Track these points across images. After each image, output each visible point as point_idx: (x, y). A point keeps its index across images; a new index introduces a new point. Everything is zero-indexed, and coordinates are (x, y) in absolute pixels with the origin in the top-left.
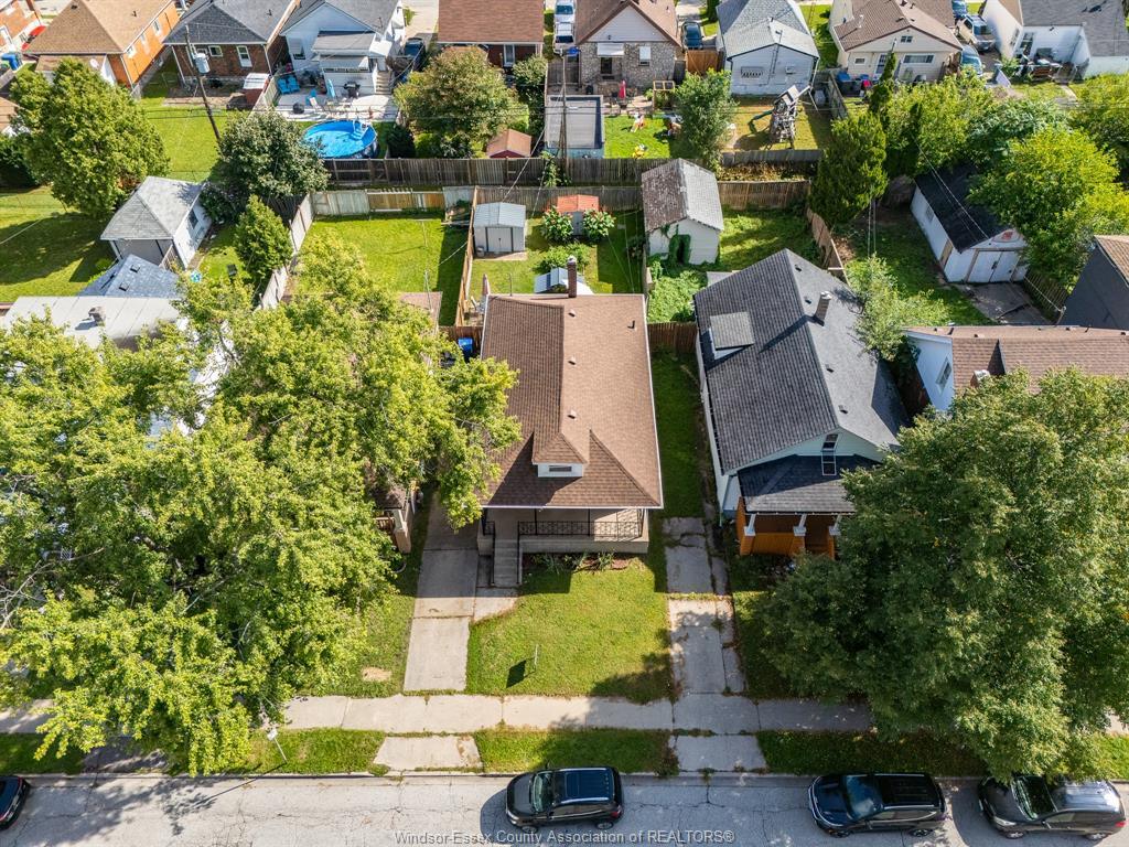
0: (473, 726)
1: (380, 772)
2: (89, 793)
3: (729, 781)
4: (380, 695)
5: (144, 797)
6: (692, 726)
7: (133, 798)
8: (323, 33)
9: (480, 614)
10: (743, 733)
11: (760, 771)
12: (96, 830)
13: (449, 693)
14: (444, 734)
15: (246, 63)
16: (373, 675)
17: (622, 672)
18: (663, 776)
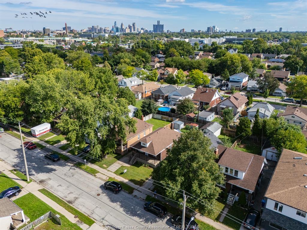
0: (110, 176)
1: (95, 176)
2: (65, 163)
3: (138, 198)
4: (103, 168)
5: (69, 166)
6: (139, 190)
7: (68, 165)
8: (174, 95)
9: (124, 165)
10: (146, 194)
11: (144, 200)
12: (62, 166)
13: (111, 172)
14: (106, 176)
15: (161, 98)
16: (104, 166)
17: (136, 179)
18: (129, 193)
